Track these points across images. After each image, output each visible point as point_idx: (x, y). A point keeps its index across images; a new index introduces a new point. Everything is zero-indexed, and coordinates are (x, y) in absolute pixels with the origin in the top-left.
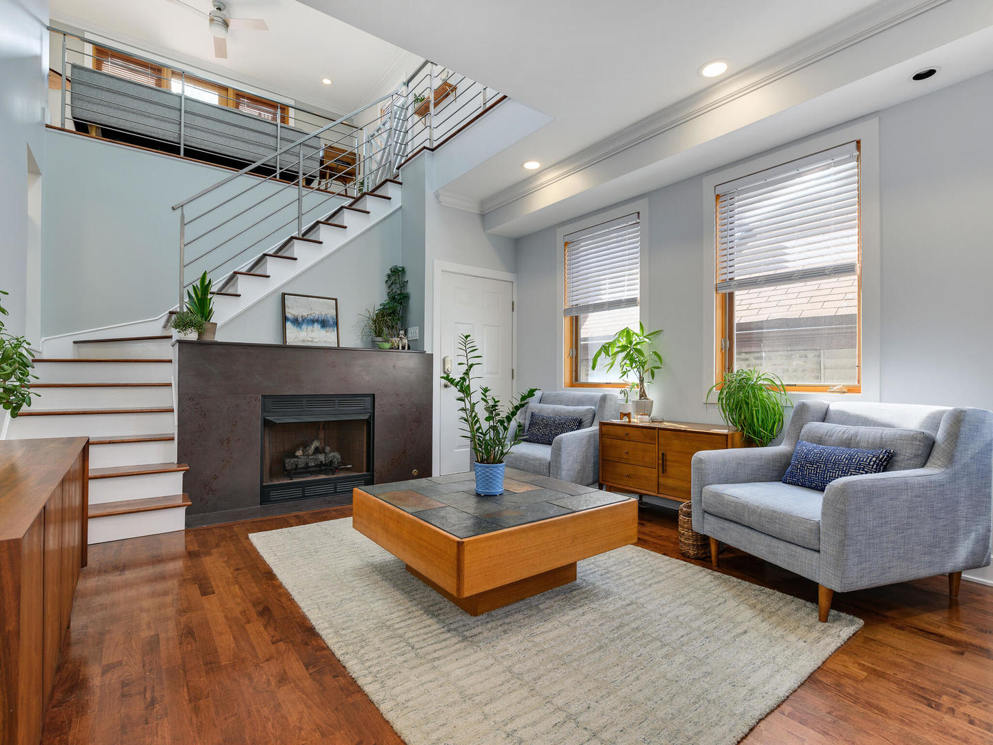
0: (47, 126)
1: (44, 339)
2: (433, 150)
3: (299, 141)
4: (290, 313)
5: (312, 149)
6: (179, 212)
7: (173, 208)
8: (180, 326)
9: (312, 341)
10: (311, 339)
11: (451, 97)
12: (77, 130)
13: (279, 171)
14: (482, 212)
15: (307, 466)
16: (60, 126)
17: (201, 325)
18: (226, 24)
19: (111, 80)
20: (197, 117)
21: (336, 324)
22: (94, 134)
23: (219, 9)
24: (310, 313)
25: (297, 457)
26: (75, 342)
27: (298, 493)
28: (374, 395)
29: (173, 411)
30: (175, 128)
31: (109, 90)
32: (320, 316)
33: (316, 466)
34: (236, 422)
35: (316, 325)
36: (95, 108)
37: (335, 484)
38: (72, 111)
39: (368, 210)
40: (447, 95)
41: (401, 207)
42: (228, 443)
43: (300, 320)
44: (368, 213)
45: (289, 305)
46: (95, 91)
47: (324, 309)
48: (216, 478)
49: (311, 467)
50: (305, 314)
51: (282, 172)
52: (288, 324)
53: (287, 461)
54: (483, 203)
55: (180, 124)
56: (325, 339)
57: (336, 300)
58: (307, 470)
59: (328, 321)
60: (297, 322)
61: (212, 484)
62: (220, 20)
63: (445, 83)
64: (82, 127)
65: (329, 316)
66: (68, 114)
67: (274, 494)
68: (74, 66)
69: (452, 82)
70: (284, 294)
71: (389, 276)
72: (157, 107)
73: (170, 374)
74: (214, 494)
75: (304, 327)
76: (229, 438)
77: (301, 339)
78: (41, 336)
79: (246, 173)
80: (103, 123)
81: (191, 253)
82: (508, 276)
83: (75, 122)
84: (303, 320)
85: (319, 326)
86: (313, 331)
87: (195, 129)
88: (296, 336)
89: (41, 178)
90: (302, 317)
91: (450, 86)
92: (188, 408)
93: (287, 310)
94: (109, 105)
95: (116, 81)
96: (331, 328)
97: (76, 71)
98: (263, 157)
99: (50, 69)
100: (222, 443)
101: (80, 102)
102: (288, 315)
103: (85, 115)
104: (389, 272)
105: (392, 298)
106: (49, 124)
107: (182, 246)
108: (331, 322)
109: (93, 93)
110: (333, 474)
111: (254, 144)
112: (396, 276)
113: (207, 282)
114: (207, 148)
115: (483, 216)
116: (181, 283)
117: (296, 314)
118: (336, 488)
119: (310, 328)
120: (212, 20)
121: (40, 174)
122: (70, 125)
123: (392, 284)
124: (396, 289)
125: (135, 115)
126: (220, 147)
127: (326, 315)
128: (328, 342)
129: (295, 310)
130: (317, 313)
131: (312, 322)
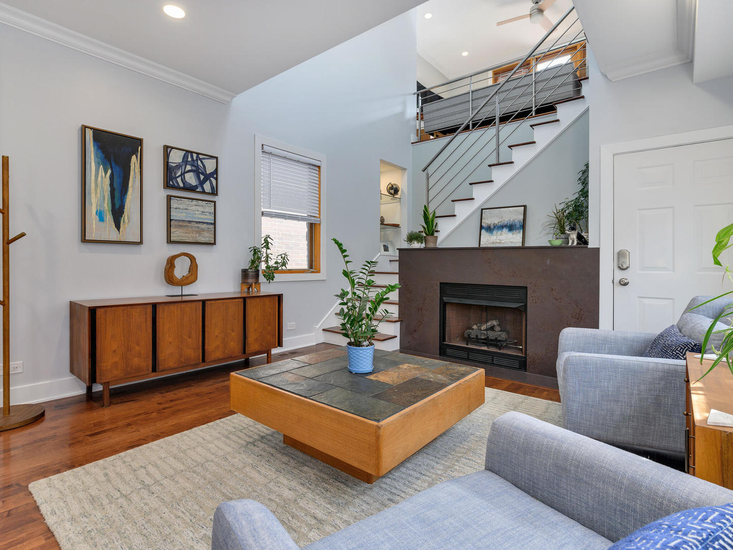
4: (486, 223)
9: (500, 243)
10: (498, 241)
13: (534, 109)
15: (477, 338)
21: (523, 226)
23: (537, 3)
24: (500, 221)
25: (473, 329)
27: (465, 355)
28: (526, 287)
32: (509, 222)
33: (485, 339)
34: (425, 298)
35: (505, 230)
37: (493, 357)
42: (422, 311)
43: (492, 227)
45: (485, 217)
47: (513, 216)
48: (416, 331)
49: (481, 339)
50: (496, 222)
51: (538, 109)
52: (483, 232)
53: (466, 331)
56: (513, 240)
57: (525, 206)
58: (479, 341)
59: (515, 225)
60: (491, 230)
61: (414, 334)
65: (516, 221)
67: (448, 351)
70: (482, 210)
74: (414, 341)
75: (495, 232)
76: (421, 308)
77: (491, 242)
84: (494, 227)
85: (507, 230)
86: (501, 234)
88: (488, 240)
90: (494, 225)
93: (484, 220)
96: (517, 231)
100: (418, 310)
102: (484, 224)
108: (518, 225)
110: (500, 350)
117: (489, 223)
118: (492, 360)
119: (500, 232)
127: (514, 220)
128: (514, 242)
129: (489, 220)
130: (506, 219)
131: (501, 227)
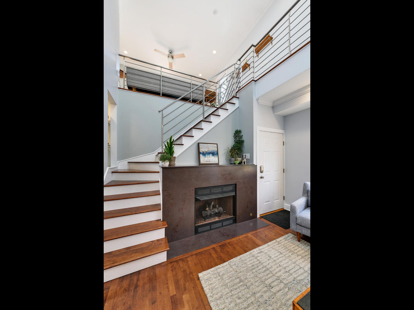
0: (119, 88)
1: (118, 162)
2: (256, 81)
3: (195, 88)
4: (202, 150)
5: (200, 91)
6: (161, 113)
7: (159, 111)
8: (162, 160)
9: (209, 161)
11: (248, 69)
12: (129, 89)
14: (273, 106)
15: (211, 215)
16: (123, 88)
17: (171, 159)
18: (173, 57)
19: (138, 71)
20: (165, 83)
21: (218, 154)
22: (134, 90)
23: (170, 53)
24: (208, 150)
25: (207, 211)
26: (128, 162)
27: (209, 228)
28: (236, 184)
29: (160, 194)
30: (158, 87)
31: (138, 75)
34: (185, 201)
35: (210, 155)
36: (134, 81)
37: (222, 222)
38: (127, 83)
39: (227, 109)
40: (247, 67)
41: (238, 107)
42: (182, 210)
43: (205, 153)
44: (227, 110)
45: (201, 147)
46: (134, 76)
47: (213, 148)
48: (178, 226)
49: (213, 215)
50: (206, 151)
52: (201, 155)
53: (203, 212)
54: (274, 102)
55: (160, 85)
56: (214, 160)
57: (217, 144)
58: (211, 216)
59: (215, 153)
60: (204, 154)
61: (176, 228)
62: (171, 56)
63: (246, 63)
64: (130, 88)
66: (126, 84)
67: (200, 229)
68: (127, 68)
69: (248, 63)
70: (199, 143)
71: (235, 134)
72: (153, 80)
73: (159, 177)
74: (177, 233)
75: (206, 156)
76: (182, 208)
77: (205, 161)
78: (117, 161)
79: (179, 100)
80: (136, 86)
81: (166, 128)
82: (281, 131)
83: (128, 87)
84: (206, 153)
85: (212, 155)
86: (209, 157)
87: (165, 87)
88: (204, 160)
89: (117, 106)
90: (206, 152)
91: (248, 64)
92: (166, 197)
93: (200, 149)
94: (138, 80)
95: (140, 72)
96: (216, 156)
97: (128, 69)
98: (184, 95)
99: (120, 70)
100: (180, 210)
101: (129, 80)
102: (201, 151)
103: (131, 84)
104: (235, 132)
105: (236, 142)
106: (119, 87)
107: (163, 126)
108: (216, 153)
109: (133, 76)
111: (183, 91)
112: (237, 134)
113: (172, 141)
114: (169, 93)
115: (273, 108)
116: (162, 141)
117: (203, 151)
118: (222, 224)
120: (168, 57)
121: (116, 104)
122: (126, 88)
123: (236, 136)
124: (238, 139)
125: (146, 83)
126: (173, 92)
127: (214, 150)
128: (215, 161)
129: (203, 149)
130: (211, 150)
131: (209, 153)
